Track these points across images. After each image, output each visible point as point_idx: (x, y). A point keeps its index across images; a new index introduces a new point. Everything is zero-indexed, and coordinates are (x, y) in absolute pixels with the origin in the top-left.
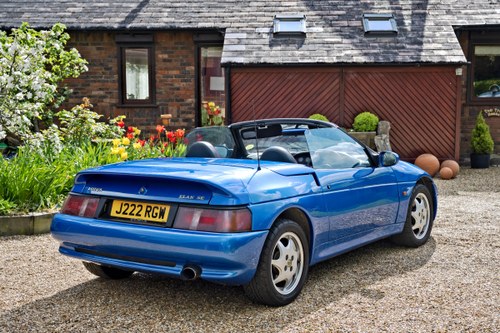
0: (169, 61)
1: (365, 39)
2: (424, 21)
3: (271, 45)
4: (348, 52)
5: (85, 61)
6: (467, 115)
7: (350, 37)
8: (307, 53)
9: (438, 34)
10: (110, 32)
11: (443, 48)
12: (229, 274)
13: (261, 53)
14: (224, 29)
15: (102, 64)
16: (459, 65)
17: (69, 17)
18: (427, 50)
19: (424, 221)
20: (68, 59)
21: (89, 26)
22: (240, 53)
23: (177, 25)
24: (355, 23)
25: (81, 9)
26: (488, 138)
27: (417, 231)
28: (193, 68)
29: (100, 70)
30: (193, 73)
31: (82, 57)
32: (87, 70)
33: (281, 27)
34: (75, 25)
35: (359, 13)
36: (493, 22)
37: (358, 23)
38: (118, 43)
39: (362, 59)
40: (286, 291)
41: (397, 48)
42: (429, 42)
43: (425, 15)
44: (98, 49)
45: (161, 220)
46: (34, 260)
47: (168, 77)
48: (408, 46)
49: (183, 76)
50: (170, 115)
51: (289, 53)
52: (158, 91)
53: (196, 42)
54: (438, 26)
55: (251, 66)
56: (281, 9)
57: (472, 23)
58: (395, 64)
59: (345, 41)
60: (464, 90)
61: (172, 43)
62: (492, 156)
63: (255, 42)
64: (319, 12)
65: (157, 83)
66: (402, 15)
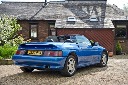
0: (42, 28)
1: (90, 23)
2: (104, 19)
3: (67, 24)
4: (86, 26)
5: (21, 27)
6: (115, 42)
7: (86, 22)
8: (76, 26)
9: (107, 22)
10: (27, 21)
11: (109, 25)
12: (57, 67)
13: (64, 26)
14: (56, 20)
15: (25, 29)
16: (113, 29)
17: (17, 17)
18: (105, 25)
19: (105, 61)
20: (17, 26)
21: (22, 19)
22: (59, 26)
23: (44, 19)
24: (87, 19)
25: (20, 16)
26: (120, 47)
27: (103, 63)
28: (48, 30)
29: (25, 30)
30: (48, 31)
31: (20, 26)
32: (22, 29)
33: (69, 20)
34: (19, 19)
35: (88, 17)
36: (121, 19)
37: (88, 19)
38: (29, 24)
39: (89, 27)
40: (71, 73)
41: (98, 25)
42: (105, 24)
43: (104, 18)
44: (24, 25)
45: (40, 55)
46: (7, 69)
47: (41, 32)
48: (100, 25)
49: (45, 32)
50: (42, 40)
51: (71, 26)
52: (39, 35)
53: (48, 24)
54: (108, 20)
55: (62, 29)
56: (69, 16)
57: (116, 20)
58: (97, 29)
59: (85, 23)
60: (114, 36)
61: (42, 24)
62: (121, 52)
63: (63, 23)
64: (79, 17)
65: (39, 34)
66: (99, 18)
